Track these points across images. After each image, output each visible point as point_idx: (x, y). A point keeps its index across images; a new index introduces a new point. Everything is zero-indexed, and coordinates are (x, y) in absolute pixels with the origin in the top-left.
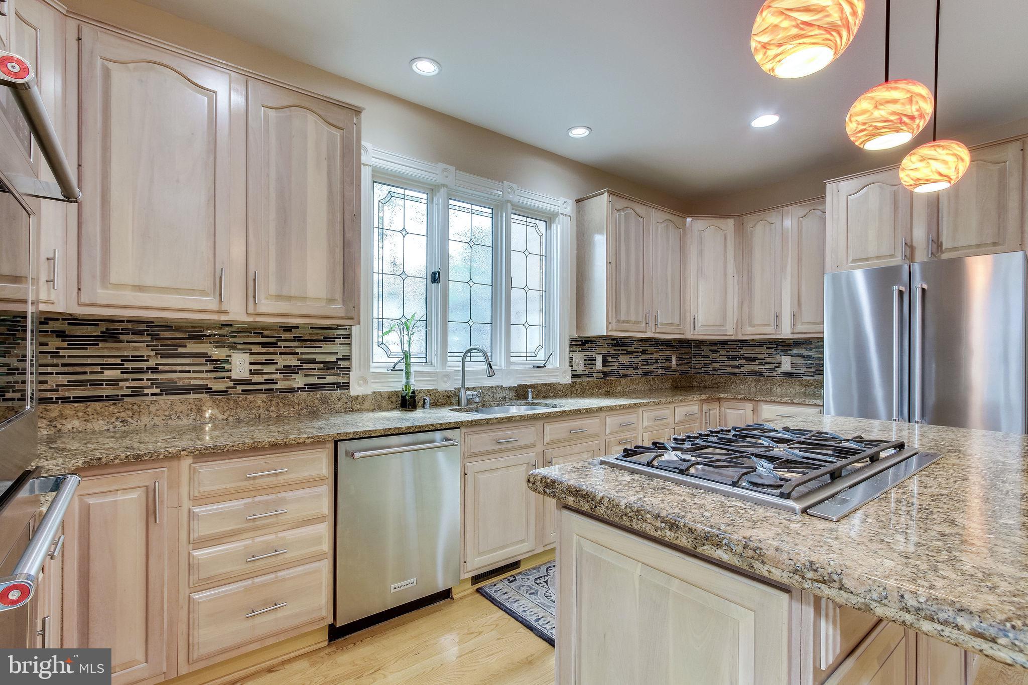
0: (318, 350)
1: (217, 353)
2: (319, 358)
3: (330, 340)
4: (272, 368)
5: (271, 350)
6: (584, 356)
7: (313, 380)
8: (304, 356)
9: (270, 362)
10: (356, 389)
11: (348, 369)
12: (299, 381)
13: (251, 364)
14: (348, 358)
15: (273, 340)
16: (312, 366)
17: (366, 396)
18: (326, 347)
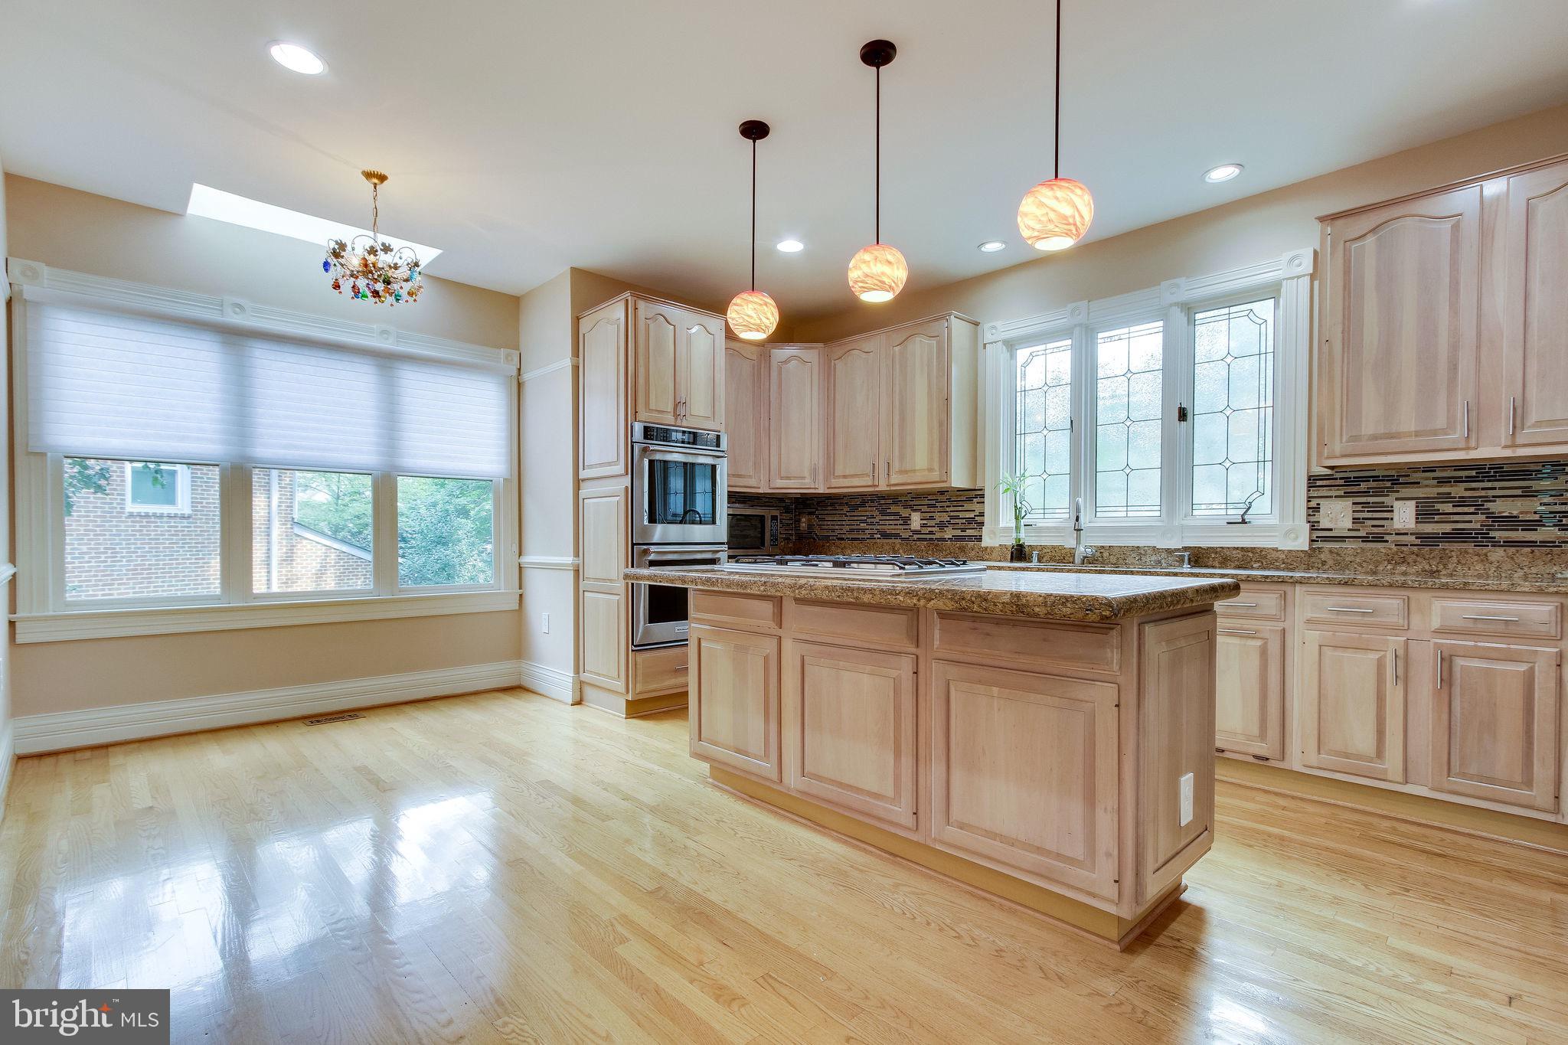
0: (960, 508)
1: (904, 513)
2: (961, 515)
3: (970, 500)
4: (932, 523)
5: (932, 510)
6: (1354, 504)
7: (959, 533)
8: (952, 514)
9: (932, 518)
10: (987, 542)
11: (982, 524)
12: (949, 533)
13: (921, 519)
14: (982, 514)
15: (934, 502)
16: (957, 521)
17: (994, 548)
18: (967, 506)
